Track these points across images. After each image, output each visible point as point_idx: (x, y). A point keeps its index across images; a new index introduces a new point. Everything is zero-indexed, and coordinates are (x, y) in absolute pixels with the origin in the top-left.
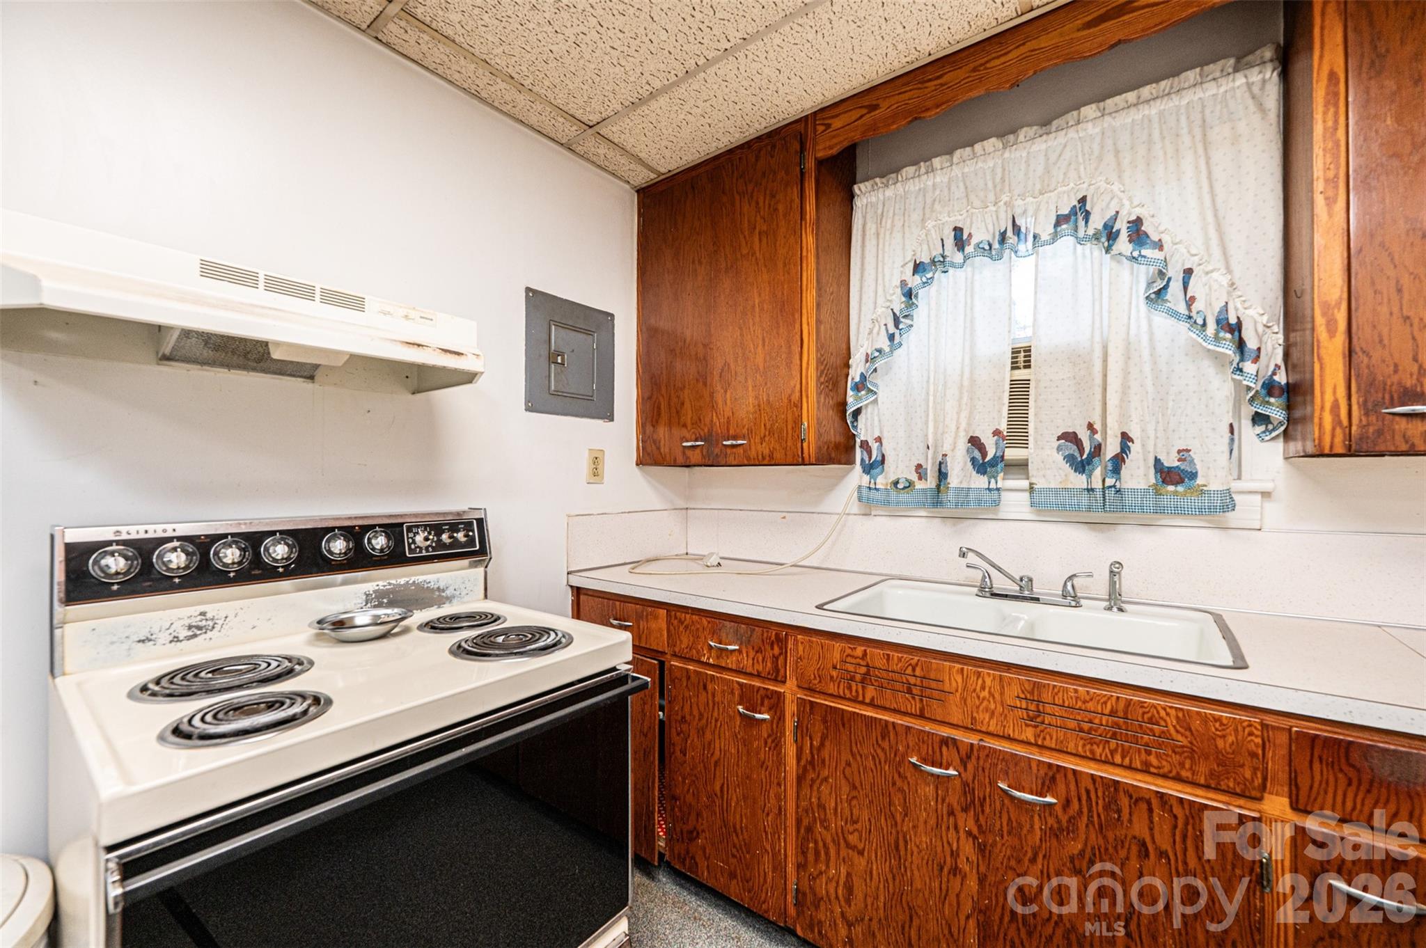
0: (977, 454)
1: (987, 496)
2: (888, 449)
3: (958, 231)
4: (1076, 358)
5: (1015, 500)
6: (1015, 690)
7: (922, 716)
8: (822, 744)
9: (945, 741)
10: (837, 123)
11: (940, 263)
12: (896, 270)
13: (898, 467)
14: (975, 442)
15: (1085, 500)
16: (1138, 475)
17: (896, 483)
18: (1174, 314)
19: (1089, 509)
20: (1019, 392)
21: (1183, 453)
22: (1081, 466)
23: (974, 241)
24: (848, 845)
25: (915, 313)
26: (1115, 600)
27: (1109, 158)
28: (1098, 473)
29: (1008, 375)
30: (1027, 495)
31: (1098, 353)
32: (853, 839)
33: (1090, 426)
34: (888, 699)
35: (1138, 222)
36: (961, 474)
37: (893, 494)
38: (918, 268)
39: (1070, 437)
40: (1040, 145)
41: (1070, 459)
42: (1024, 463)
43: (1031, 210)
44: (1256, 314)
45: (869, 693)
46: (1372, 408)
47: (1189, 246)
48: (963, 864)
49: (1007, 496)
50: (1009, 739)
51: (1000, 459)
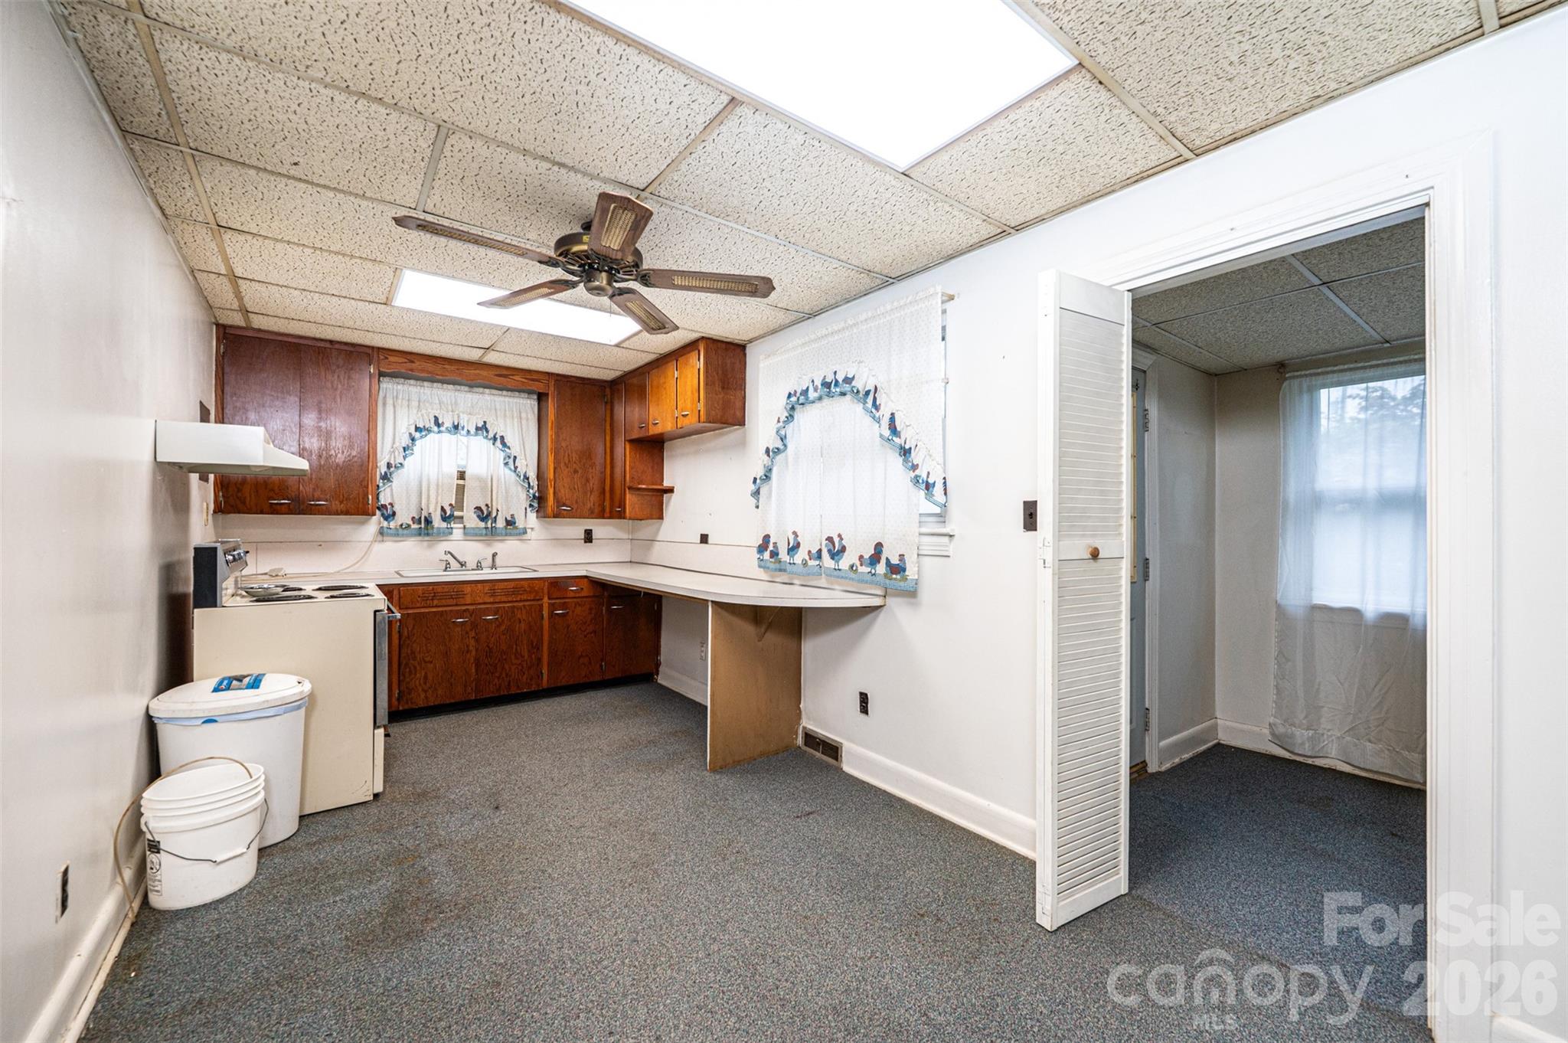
0: (443, 514)
1: (447, 531)
2: (396, 508)
3: (436, 419)
4: (479, 479)
5: (457, 533)
6: (487, 588)
7: (457, 605)
8: (413, 628)
9: (465, 611)
10: (391, 359)
11: (429, 431)
12: (405, 426)
13: (404, 516)
14: (443, 509)
15: (484, 532)
16: (501, 523)
17: (402, 525)
18: (510, 469)
19: (486, 535)
20: (460, 490)
21: (512, 516)
22: (483, 519)
23: (445, 426)
24: (426, 662)
25: (414, 448)
26: (493, 566)
27: (493, 411)
28: (490, 522)
29: (456, 481)
30: (462, 530)
31: (490, 479)
32: (427, 659)
33: (487, 505)
34: (444, 602)
35: (502, 438)
36: (437, 522)
37: (401, 531)
38: (417, 429)
39: (478, 508)
40: (469, 396)
41: (478, 516)
42: (462, 518)
43: (466, 419)
44: (532, 475)
45: (435, 602)
46: (557, 507)
47: (515, 450)
48: (471, 648)
49: (454, 530)
50: (485, 603)
51: (452, 516)
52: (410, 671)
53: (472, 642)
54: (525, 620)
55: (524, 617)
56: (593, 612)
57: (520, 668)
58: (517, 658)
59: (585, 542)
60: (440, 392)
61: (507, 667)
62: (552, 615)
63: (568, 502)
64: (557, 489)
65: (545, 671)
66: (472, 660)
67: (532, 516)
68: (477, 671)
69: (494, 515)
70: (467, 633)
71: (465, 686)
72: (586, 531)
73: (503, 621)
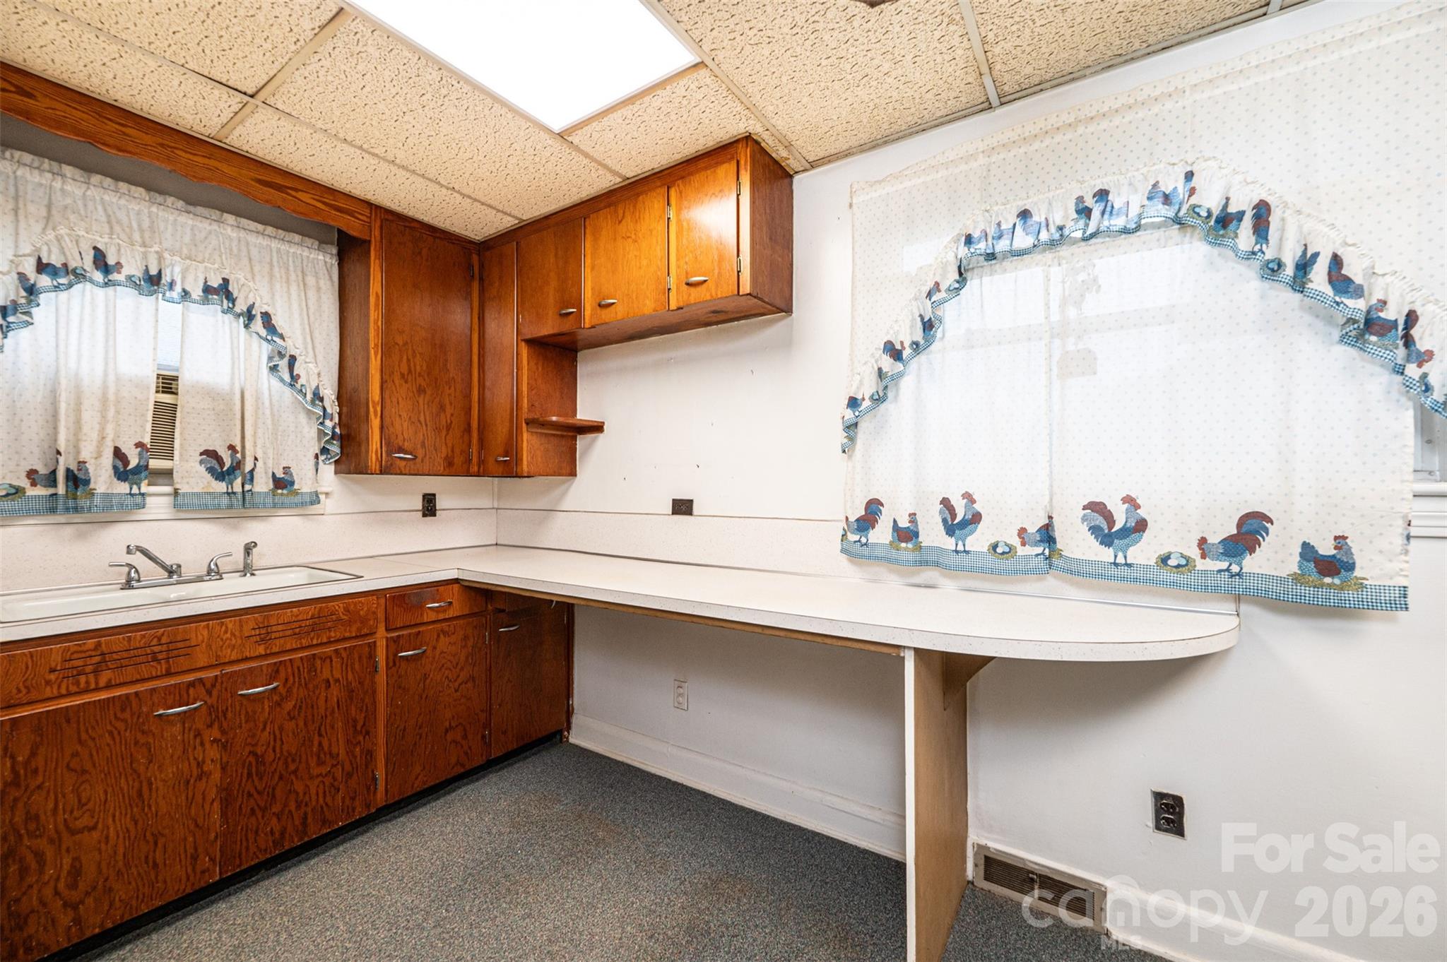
0: (120, 464)
1: (129, 500)
4: (211, 393)
5: (158, 504)
6: (252, 624)
7: (169, 674)
9: (192, 684)
11: (77, 276)
14: (118, 453)
15: (225, 501)
16: (262, 484)
18: (282, 380)
19: (230, 507)
20: (165, 415)
21: (287, 470)
22: (221, 474)
23: (126, 271)
25: (35, 310)
26: (249, 570)
27: (245, 261)
28: (239, 481)
29: (153, 397)
31: (238, 397)
33: (232, 448)
35: (266, 317)
39: (211, 454)
40: (187, 221)
41: (211, 470)
42: (168, 474)
43: (177, 269)
44: (329, 393)
45: (105, 677)
46: (389, 453)
47: (295, 342)
48: (208, 766)
49: (149, 500)
50: (246, 659)
51: (142, 469)
53: (213, 752)
54: (337, 681)
55: (337, 675)
56: (470, 643)
57: (328, 781)
58: (321, 763)
59: (424, 515)
60: (109, 197)
61: (299, 787)
62: (393, 661)
63: (407, 445)
64: (387, 421)
65: (380, 774)
66: (212, 794)
67: (328, 470)
68: (224, 814)
69: (248, 468)
70: (198, 734)
71: (195, 858)
72: (425, 496)
73: (289, 691)
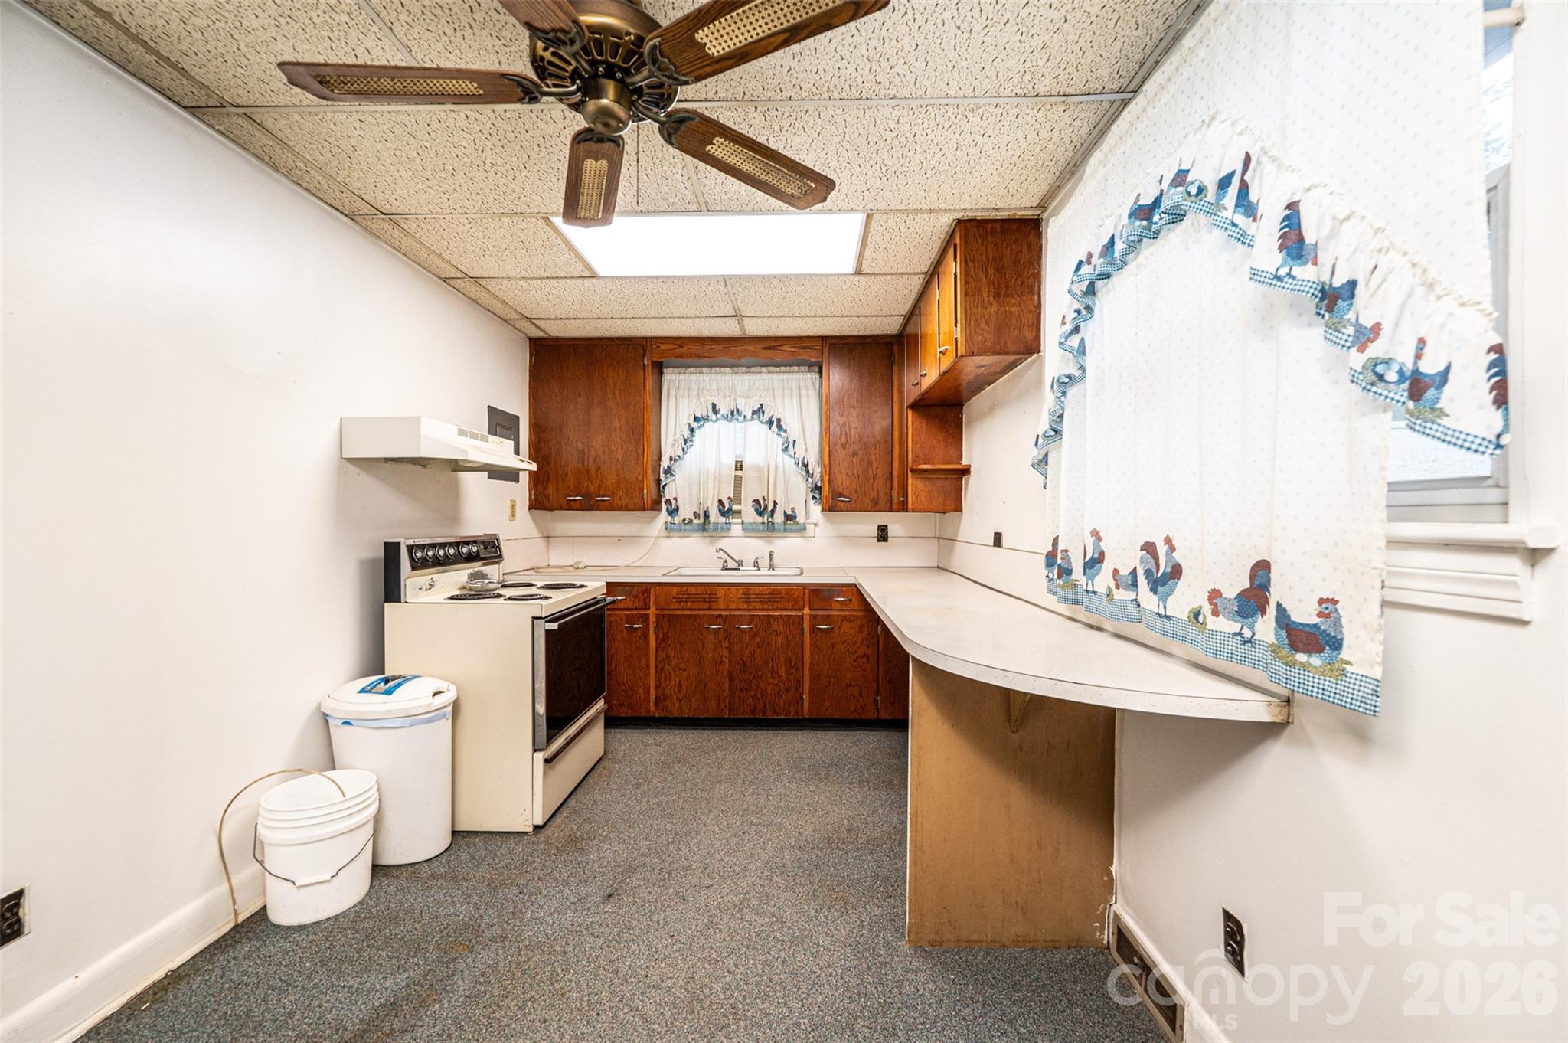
0: (721, 508)
1: (725, 526)
2: (680, 503)
3: (714, 405)
4: (758, 469)
5: (736, 528)
6: (741, 592)
7: (709, 609)
8: (668, 631)
9: (718, 616)
10: (663, 347)
11: (706, 419)
12: (686, 418)
13: (686, 513)
14: (720, 502)
15: (761, 527)
16: (779, 518)
17: (684, 520)
18: (790, 456)
19: (763, 531)
20: (738, 480)
21: (792, 509)
22: (760, 513)
23: (721, 413)
24: (680, 669)
25: (694, 439)
26: (772, 567)
27: (771, 391)
28: (766, 516)
29: (734, 473)
30: (740, 526)
31: (766, 469)
32: (681, 666)
33: (764, 498)
34: (696, 605)
35: (779, 420)
36: (715, 516)
37: (683, 526)
38: (696, 419)
39: (756, 501)
40: (747, 377)
41: (756, 510)
42: (739, 512)
43: (743, 404)
44: (813, 460)
45: (689, 604)
46: (833, 499)
47: (794, 432)
48: (724, 659)
49: (733, 526)
50: (739, 609)
51: (730, 510)
52: (666, 677)
53: (726, 653)
54: (781, 633)
55: (781, 630)
56: (865, 631)
57: (777, 689)
58: (773, 677)
59: (879, 541)
60: (719, 377)
61: (762, 686)
62: (814, 630)
63: (845, 492)
64: (832, 476)
65: (806, 697)
66: (725, 674)
67: (816, 510)
68: (730, 685)
69: (770, 507)
70: (720, 642)
71: (719, 701)
72: (879, 527)
73: (758, 631)
